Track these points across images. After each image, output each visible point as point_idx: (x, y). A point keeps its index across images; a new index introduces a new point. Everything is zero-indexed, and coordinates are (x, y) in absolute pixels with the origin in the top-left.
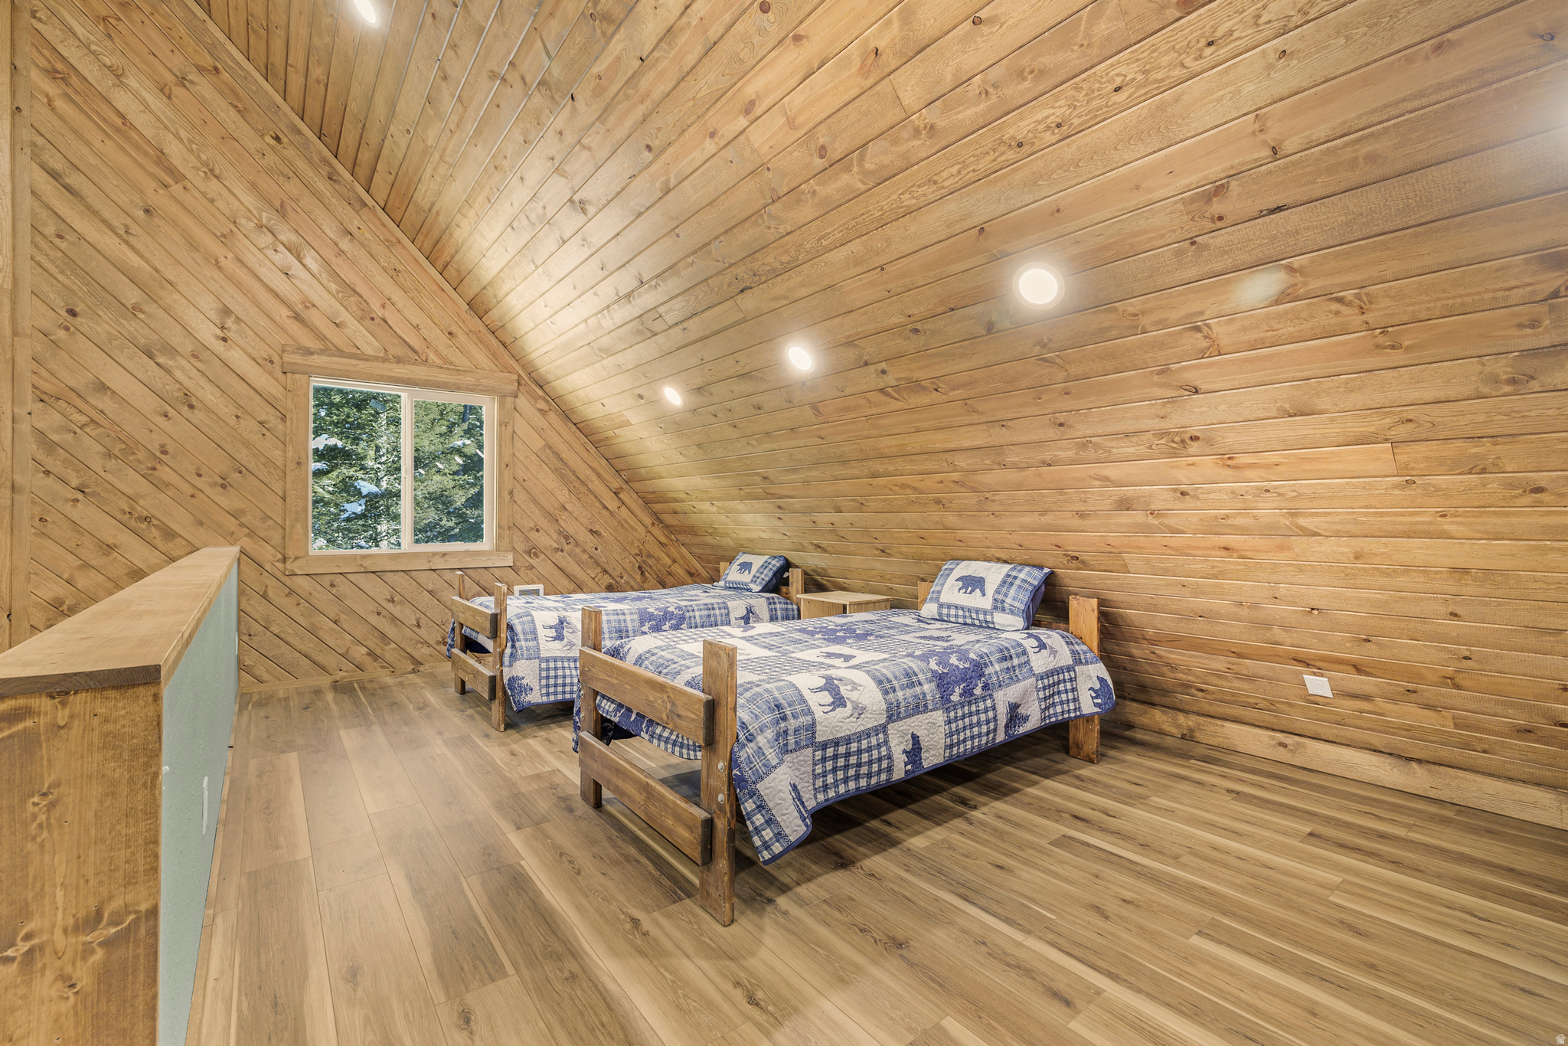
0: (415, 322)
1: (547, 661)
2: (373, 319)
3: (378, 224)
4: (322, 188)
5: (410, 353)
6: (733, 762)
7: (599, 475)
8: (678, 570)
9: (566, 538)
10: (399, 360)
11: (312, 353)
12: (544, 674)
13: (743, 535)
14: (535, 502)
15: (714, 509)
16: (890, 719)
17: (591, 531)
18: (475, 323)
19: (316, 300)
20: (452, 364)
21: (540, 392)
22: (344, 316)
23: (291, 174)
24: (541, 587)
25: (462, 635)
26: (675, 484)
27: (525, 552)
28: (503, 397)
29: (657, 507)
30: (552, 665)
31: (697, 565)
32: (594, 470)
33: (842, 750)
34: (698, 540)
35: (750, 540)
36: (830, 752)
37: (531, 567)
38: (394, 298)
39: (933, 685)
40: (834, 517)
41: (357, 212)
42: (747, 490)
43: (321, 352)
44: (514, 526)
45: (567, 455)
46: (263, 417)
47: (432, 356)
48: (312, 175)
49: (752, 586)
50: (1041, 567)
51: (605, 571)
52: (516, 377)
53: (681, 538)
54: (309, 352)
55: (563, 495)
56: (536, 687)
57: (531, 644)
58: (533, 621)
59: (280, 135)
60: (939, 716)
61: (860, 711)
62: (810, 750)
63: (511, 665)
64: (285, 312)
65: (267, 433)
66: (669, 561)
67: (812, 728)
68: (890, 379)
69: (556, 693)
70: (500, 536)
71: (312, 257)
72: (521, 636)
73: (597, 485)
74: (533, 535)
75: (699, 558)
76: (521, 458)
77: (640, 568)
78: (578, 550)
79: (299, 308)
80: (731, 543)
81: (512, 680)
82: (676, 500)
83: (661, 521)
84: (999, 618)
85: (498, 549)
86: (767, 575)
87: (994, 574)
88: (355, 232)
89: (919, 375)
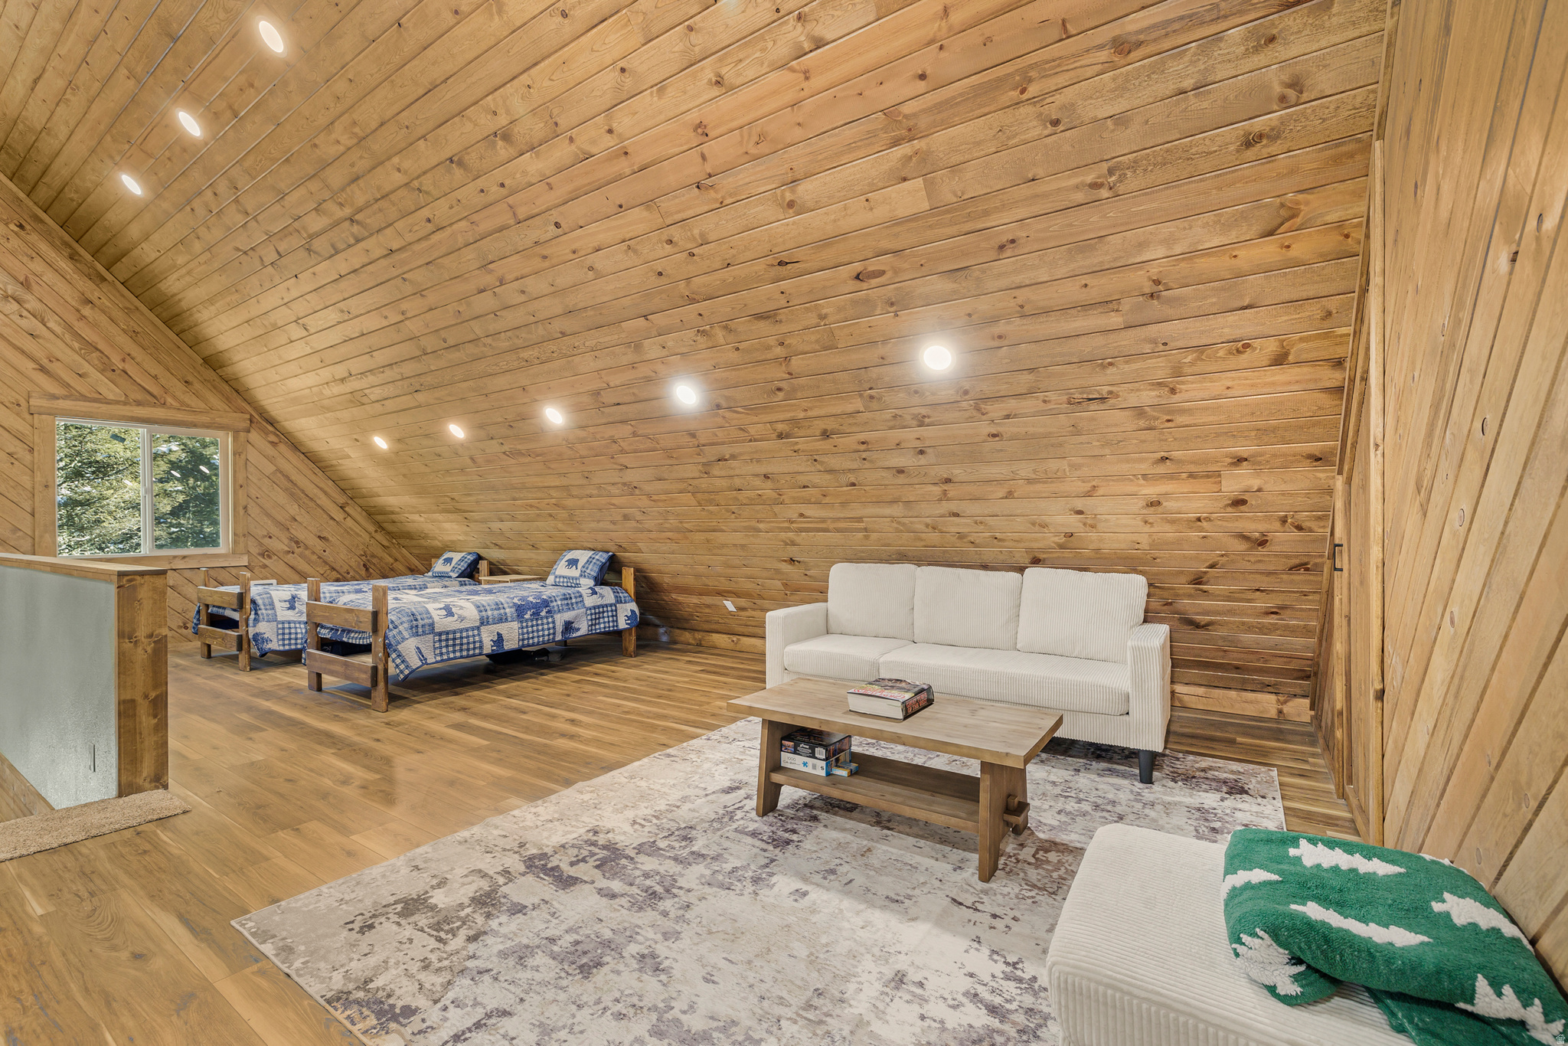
0: (153, 372)
1: (283, 623)
2: (114, 371)
3: (117, 295)
4: (64, 266)
5: (149, 398)
6: (386, 637)
7: (326, 493)
8: (399, 566)
9: (297, 543)
10: (139, 403)
11: (58, 399)
12: (280, 631)
13: (447, 538)
14: (269, 515)
15: (422, 519)
16: (482, 624)
17: (319, 537)
18: (210, 374)
19: (59, 355)
20: (188, 406)
21: (271, 428)
22: (87, 368)
23: (34, 255)
24: (274, 582)
25: (207, 613)
26: (391, 501)
27: (259, 554)
28: (236, 432)
29: (379, 518)
30: (286, 625)
31: (417, 563)
32: (321, 489)
33: (451, 636)
34: (414, 542)
35: (453, 542)
36: (444, 637)
37: (265, 566)
38: (134, 354)
39: (513, 610)
40: (499, 525)
41: (97, 285)
42: (442, 506)
43: (65, 398)
44: (248, 534)
45: (295, 476)
46: (11, 449)
47: (169, 400)
48: (54, 255)
49: (451, 574)
50: (608, 552)
51: (333, 569)
52: (248, 416)
53: (402, 541)
54: (54, 397)
55: (293, 509)
56: (275, 640)
57: (270, 612)
58: (271, 597)
59: (24, 223)
60: (515, 625)
61: (462, 619)
62: (431, 636)
63: (254, 626)
64: (31, 365)
65: (16, 462)
66: (391, 560)
67: (432, 625)
68: (506, 448)
69: (290, 644)
70: (235, 542)
71: (56, 321)
72: (262, 607)
73: (324, 501)
74: (266, 541)
75: (417, 556)
76: (255, 481)
77: (364, 565)
78: (307, 552)
79: (45, 362)
80: (439, 544)
81: (256, 635)
82: (393, 513)
83: (383, 529)
84: (583, 581)
85: (234, 552)
86: (463, 566)
87: (583, 556)
88: (96, 301)
89: (519, 447)
